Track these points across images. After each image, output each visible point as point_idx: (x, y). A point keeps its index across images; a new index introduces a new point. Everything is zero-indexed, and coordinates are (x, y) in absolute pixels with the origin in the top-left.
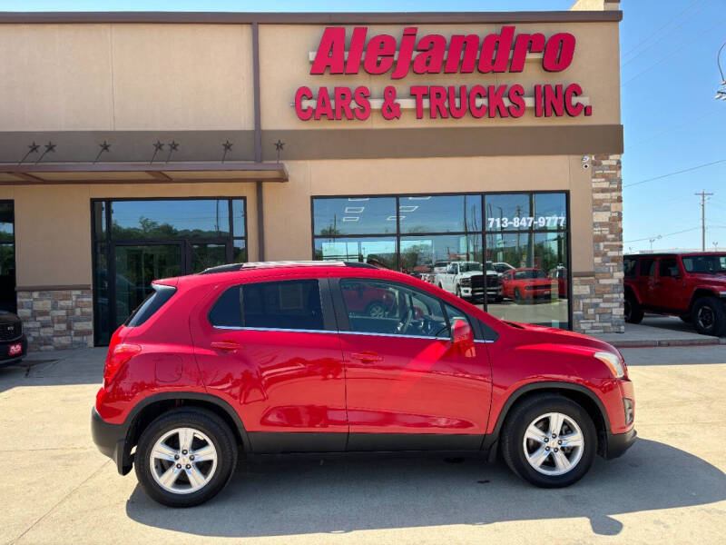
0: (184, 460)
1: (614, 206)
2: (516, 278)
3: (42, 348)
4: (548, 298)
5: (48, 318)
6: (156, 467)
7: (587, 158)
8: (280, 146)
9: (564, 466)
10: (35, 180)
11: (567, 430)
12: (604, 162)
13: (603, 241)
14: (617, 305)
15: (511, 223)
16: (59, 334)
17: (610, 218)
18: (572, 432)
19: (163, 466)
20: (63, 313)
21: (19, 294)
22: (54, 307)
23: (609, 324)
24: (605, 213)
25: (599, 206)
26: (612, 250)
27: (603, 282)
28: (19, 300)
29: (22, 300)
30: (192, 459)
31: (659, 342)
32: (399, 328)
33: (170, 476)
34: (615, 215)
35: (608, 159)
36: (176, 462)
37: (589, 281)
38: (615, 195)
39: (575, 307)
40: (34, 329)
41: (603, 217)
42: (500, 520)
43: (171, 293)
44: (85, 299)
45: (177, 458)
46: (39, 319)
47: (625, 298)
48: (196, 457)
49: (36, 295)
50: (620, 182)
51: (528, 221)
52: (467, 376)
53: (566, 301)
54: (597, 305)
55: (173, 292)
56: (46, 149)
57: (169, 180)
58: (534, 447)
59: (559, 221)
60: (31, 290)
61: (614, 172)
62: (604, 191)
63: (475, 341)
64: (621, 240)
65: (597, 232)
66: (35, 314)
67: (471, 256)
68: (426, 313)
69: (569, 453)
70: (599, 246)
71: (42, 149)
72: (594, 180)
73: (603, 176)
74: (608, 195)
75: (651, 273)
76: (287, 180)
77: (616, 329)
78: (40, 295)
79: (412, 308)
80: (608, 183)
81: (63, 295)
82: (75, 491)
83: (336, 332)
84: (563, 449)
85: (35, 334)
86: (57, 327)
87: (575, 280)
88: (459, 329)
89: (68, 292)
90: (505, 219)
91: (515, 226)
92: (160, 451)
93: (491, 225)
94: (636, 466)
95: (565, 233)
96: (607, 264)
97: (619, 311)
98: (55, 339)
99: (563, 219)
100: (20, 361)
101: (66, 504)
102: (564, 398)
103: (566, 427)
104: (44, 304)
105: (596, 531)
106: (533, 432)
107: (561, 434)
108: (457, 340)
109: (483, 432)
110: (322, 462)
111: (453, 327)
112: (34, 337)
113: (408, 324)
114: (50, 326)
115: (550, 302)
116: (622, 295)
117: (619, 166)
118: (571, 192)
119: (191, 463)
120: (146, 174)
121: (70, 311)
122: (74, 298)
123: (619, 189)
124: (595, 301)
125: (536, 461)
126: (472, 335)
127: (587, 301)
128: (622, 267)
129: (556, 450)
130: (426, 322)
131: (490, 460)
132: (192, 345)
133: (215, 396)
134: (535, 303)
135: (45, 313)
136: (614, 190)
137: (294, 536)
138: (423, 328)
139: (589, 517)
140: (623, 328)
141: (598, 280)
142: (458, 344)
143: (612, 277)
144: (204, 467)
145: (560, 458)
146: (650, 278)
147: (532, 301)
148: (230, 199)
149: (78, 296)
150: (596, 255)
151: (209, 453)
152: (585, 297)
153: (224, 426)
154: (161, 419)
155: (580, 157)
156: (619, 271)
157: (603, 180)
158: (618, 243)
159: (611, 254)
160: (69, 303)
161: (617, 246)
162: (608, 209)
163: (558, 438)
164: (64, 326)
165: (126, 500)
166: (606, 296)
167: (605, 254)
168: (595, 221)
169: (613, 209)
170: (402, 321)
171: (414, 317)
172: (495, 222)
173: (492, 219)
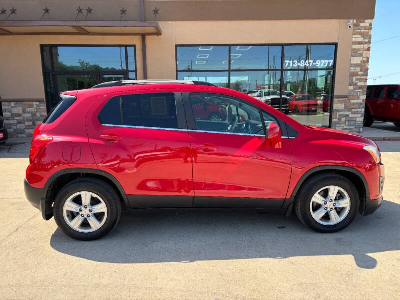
0: (86, 212)
1: (365, 54)
2: (296, 100)
3: (20, 136)
4: (315, 112)
5: (21, 118)
6: (68, 216)
7: (351, 22)
8: (156, 12)
9: (336, 219)
10: (8, 33)
11: (340, 196)
12: (362, 25)
13: (356, 76)
14: (360, 116)
15: (299, 64)
16: (28, 128)
17: (361, 62)
18: (343, 198)
19: (73, 216)
20: (30, 115)
21: (3, 104)
22: (24, 112)
23: (354, 127)
24: (358, 58)
25: (355, 53)
26: (360, 82)
27: (353, 101)
28: (3, 107)
29: (5, 107)
30: (91, 211)
31: (384, 138)
32: (229, 129)
33: (78, 222)
34: (365, 59)
35: (364, 22)
36: (81, 213)
37: (344, 101)
38: (366, 46)
39: (334, 117)
40: (14, 125)
41: (357, 60)
42: (294, 256)
43: (74, 101)
44: (42, 108)
45: (81, 211)
46: (16, 118)
47: (365, 111)
48: (94, 210)
49: (13, 104)
50: (370, 38)
51: (310, 63)
52: (264, 159)
53: (329, 114)
54: (347, 116)
55: (75, 100)
56: (11, 12)
57: (88, 34)
58: (317, 207)
59: (329, 63)
60: (10, 101)
61: (368, 31)
62: (360, 43)
63: (283, 137)
64: (367, 75)
65: (353, 70)
66: (14, 116)
67: (272, 86)
68: (247, 118)
69: (340, 211)
70: (353, 80)
71: (9, 12)
72: (354, 36)
73: (360, 34)
74: (362, 46)
75: (380, 97)
76: (161, 34)
77: (358, 130)
78: (15, 104)
79: (238, 114)
80: (363, 38)
81: (29, 105)
82: (21, 227)
83: (187, 130)
84: (336, 209)
85: (14, 128)
86: (27, 124)
87: (336, 100)
88: (272, 129)
89: (32, 103)
90: (296, 62)
91: (302, 66)
92: (69, 206)
93: (287, 66)
94: (380, 219)
95: (332, 71)
96: (357, 91)
97: (360, 120)
98: (26, 130)
99: (332, 61)
100: (4, 143)
101: (13, 237)
102: (340, 176)
103: (339, 195)
104: (18, 110)
105: (359, 265)
106: (317, 198)
107: (336, 199)
108: (270, 137)
109: (285, 198)
110: (177, 214)
111: (268, 128)
112: (14, 130)
113: (235, 125)
114: (23, 123)
115: (316, 115)
116: (364, 110)
117: (370, 27)
118: (339, 44)
119: (90, 214)
120: (72, 28)
121: (34, 114)
122: (35, 107)
123: (369, 43)
124: (347, 113)
125: (317, 216)
126: (281, 134)
127: (342, 113)
128: (366, 93)
129: (332, 209)
130: (247, 125)
131: (287, 215)
132: (88, 137)
133: (104, 172)
134: (308, 115)
135: (19, 115)
136: (366, 43)
137: (157, 264)
138: (245, 129)
139: (353, 255)
140: (362, 129)
141: (350, 100)
142: (271, 140)
143: (359, 99)
144: (99, 217)
145: (333, 214)
146: (379, 100)
147: (307, 113)
148: (126, 47)
149: (38, 106)
150: (350, 85)
151: (102, 208)
152: (341, 111)
153: (112, 191)
154: (69, 186)
155: (347, 21)
156: (364, 95)
157: (360, 36)
158: (365, 77)
159: (360, 84)
160: (32, 110)
161: (364, 79)
162: (361, 55)
163: (333, 202)
164: (31, 123)
165: (51, 234)
166: (353, 110)
167: (356, 84)
168: (352, 63)
169: (364, 56)
170: (231, 124)
171: (239, 121)
172: (289, 64)
173: (288, 62)
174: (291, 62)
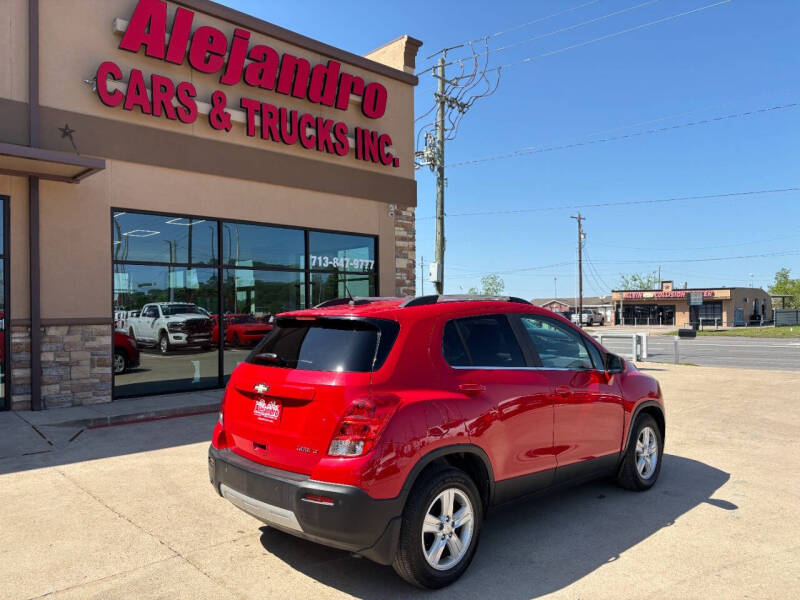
0: (448, 528)
1: (410, 254)
7: (392, 207)
8: (67, 133)
12: (404, 213)
13: (403, 286)
15: (331, 263)
17: (407, 265)
24: (404, 260)
25: (400, 253)
30: (452, 525)
33: (437, 551)
34: (411, 262)
35: (406, 210)
36: (441, 533)
38: (410, 244)
41: (402, 263)
50: (414, 233)
51: (345, 263)
59: (370, 264)
61: (410, 223)
62: (403, 239)
65: (398, 277)
70: (399, 290)
72: (396, 228)
73: (403, 226)
74: (406, 244)
80: (406, 232)
90: (326, 258)
91: (334, 266)
92: (428, 522)
93: (314, 264)
99: (373, 262)
109: (620, 451)
117: (413, 218)
119: (452, 530)
123: (414, 239)
125: (640, 469)
133: (476, 446)
136: (410, 239)
139: (705, 502)
151: (467, 514)
155: (387, 205)
157: (403, 229)
158: (412, 288)
162: (406, 256)
168: (397, 266)
169: (409, 257)
172: (317, 261)
173: (315, 257)
174: (320, 258)
